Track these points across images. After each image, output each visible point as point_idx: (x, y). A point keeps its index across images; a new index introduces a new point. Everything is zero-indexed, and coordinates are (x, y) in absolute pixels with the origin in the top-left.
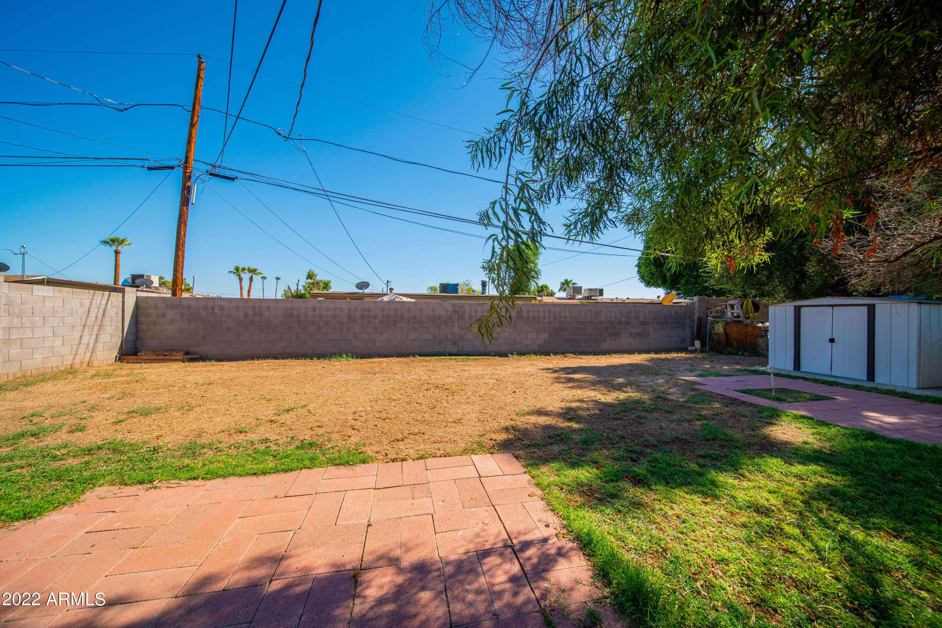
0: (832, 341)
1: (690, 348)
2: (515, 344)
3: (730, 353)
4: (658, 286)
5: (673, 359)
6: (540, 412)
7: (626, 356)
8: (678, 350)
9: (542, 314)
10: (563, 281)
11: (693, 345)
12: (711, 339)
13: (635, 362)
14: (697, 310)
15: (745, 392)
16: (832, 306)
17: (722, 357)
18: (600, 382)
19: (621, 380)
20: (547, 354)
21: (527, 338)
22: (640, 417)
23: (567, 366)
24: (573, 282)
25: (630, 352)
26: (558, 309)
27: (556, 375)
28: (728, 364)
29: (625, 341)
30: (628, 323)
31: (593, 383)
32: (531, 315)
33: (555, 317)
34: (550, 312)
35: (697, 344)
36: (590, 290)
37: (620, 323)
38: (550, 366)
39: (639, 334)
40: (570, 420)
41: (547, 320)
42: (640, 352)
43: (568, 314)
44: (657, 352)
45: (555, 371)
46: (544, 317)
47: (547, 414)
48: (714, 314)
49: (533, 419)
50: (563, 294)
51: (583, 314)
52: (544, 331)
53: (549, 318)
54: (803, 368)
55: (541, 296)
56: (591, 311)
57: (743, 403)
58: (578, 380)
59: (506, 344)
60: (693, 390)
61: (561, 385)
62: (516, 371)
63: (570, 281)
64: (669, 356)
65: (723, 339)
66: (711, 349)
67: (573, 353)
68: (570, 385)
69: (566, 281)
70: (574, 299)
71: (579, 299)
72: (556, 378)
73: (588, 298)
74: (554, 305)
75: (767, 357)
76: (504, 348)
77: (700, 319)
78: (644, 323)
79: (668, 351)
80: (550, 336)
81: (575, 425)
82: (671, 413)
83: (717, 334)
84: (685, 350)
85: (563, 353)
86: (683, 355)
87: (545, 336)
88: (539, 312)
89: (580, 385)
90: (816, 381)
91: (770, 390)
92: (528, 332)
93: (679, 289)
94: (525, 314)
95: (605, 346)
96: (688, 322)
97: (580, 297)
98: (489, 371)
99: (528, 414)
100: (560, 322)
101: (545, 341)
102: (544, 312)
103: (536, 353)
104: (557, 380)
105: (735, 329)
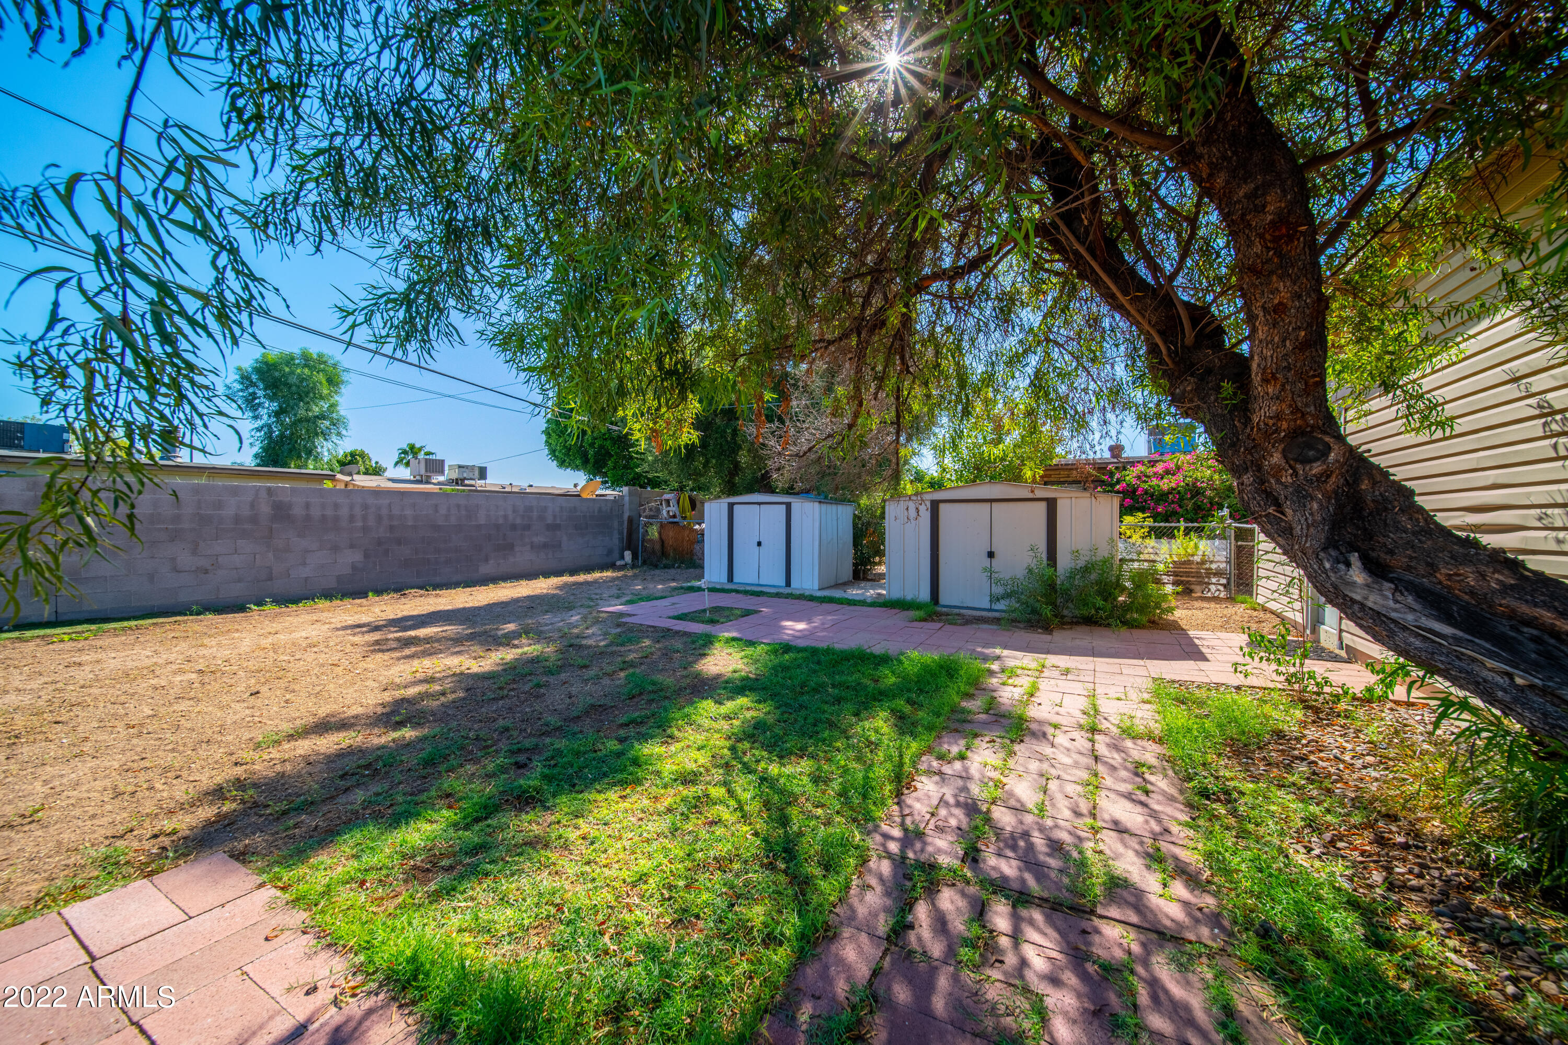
0: (759, 544)
1: (619, 563)
2: (270, 578)
3: (666, 567)
4: (577, 468)
5: (595, 582)
6: (323, 727)
7: (524, 583)
8: (602, 568)
9: (344, 512)
10: (405, 446)
11: (622, 558)
12: (645, 549)
13: (538, 592)
14: (627, 507)
15: (679, 618)
16: (759, 504)
17: (657, 572)
18: (471, 637)
19: (511, 627)
20: (361, 594)
21: (304, 564)
22: (539, 686)
23: (406, 613)
24: (427, 449)
25: (531, 575)
26: (386, 502)
27: (377, 636)
28: (663, 581)
29: (523, 557)
30: (527, 527)
31: (458, 640)
32: (316, 512)
33: (379, 518)
34: (365, 507)
35: (628, 555)
36: (460, 467)
37: (514, 527)
38: (365, 619)
39: (545, 546)
40: (400, 725)
41: (360, 524)
42: (547, 574)
43: (408, 512)
44: (572, 573)
45: (377, 628)
46: (352, 518)
47: (344, 725)
48: (647, 513)
49: (304, 746)
50: (404, 473)
51: (443, 511)
52: (352, 546)
53: (365, 518)
54: (736, 579)
55: (350, 474)
56: (458, 506)
57: (677, 632)
58: (428, 640)
59: (240, 580)
60: (618, 625)
61: (386, 656)
62: (267, 642)
63: (420, 449)
64: (589, 577)
65: (658, 547)
66: (644, 563)
67: (421, 588)
68: (407, 652)
69: (412, 447)
70: (428, 482)
71: (439, 483)
72: (377, 642)
73: (457, 482)
74: (377, 493)
75: (702, 567)
76: (234, 591)
77: (630, 520)
78: (553, 527)
79: (589, 569)
80: (366, 556)
81: (408, 733)
82: (586, 667)
83: (651, 540)
84: (612, 566)
85: (399, 589)
86: (608, 574)
87: (355, 557)
88: (336, 506)
89: (430, 647)
90: (746, 593)
91: (704, 611)
92: (307, 551)
93: (605, 475)
94: (298, 511)
95: (486, 569)
96: (616, 525)
97: (441, 478)
98: (177, 652)
99: (291, 737)
100: (392, 528)
101: (354, 567)
102: (352, 507)
103: (328, 595)
104: (379, 647)
105: (671, 534)
